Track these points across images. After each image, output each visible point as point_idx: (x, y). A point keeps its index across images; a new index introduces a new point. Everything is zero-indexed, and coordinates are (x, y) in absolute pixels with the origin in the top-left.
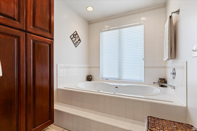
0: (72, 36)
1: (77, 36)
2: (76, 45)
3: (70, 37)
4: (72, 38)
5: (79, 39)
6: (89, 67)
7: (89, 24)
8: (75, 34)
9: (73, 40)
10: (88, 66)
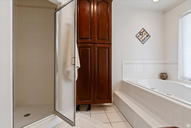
0: (139, 34)
1: (145, 32)
2: (143, 42)
3: (136, 36)
4: (138, 37)
5: (147, 35)
6: (164, 64)
7: (164, 13)
8: (142, 31)
9: (139, 38)
10: (163, 62)
